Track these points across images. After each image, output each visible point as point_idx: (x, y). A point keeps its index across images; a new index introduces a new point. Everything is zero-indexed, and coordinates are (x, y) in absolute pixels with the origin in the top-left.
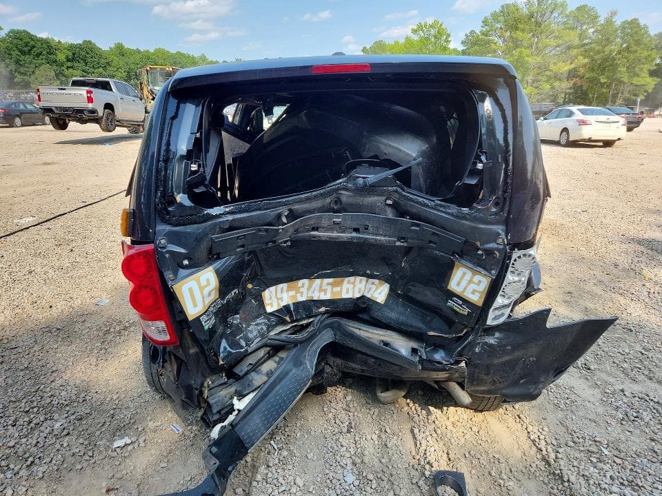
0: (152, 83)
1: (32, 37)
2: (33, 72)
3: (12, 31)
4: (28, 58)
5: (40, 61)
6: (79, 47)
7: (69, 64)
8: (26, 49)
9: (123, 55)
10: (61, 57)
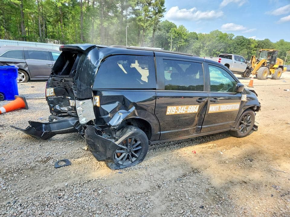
0: (261, 56)
1: (244, 39)
2: (239, 52)
3: (237, 37)
4: (239, 46)
5: (244, 48)
6: (263, 42)
7: (255, 49)
8: (240, 43)
9: (282, 45)
10: (253, 46)
